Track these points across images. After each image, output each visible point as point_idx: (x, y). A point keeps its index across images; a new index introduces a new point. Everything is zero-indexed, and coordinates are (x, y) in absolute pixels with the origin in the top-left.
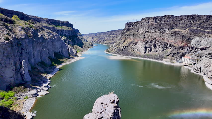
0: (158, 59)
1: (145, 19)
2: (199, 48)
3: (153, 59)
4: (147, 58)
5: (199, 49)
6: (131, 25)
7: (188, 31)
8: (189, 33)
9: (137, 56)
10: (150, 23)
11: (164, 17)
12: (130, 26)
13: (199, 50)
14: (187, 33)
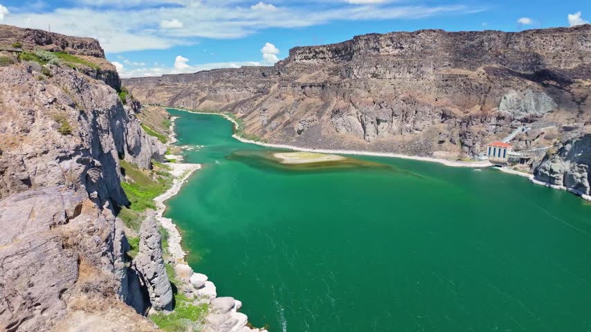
0: (417, 152)
1: (366, 38)
2: (519, 118)
3: (404, 153)
4: (386, 150)
5: (519, 120)
6: (311, 55)
7: (484, 74)
8: (488, 78)
9: (354, 148)
10: (381, 50)
11: (420, 35)
12: (306, 58)
13: (519, 123)
14: (482, 79)
